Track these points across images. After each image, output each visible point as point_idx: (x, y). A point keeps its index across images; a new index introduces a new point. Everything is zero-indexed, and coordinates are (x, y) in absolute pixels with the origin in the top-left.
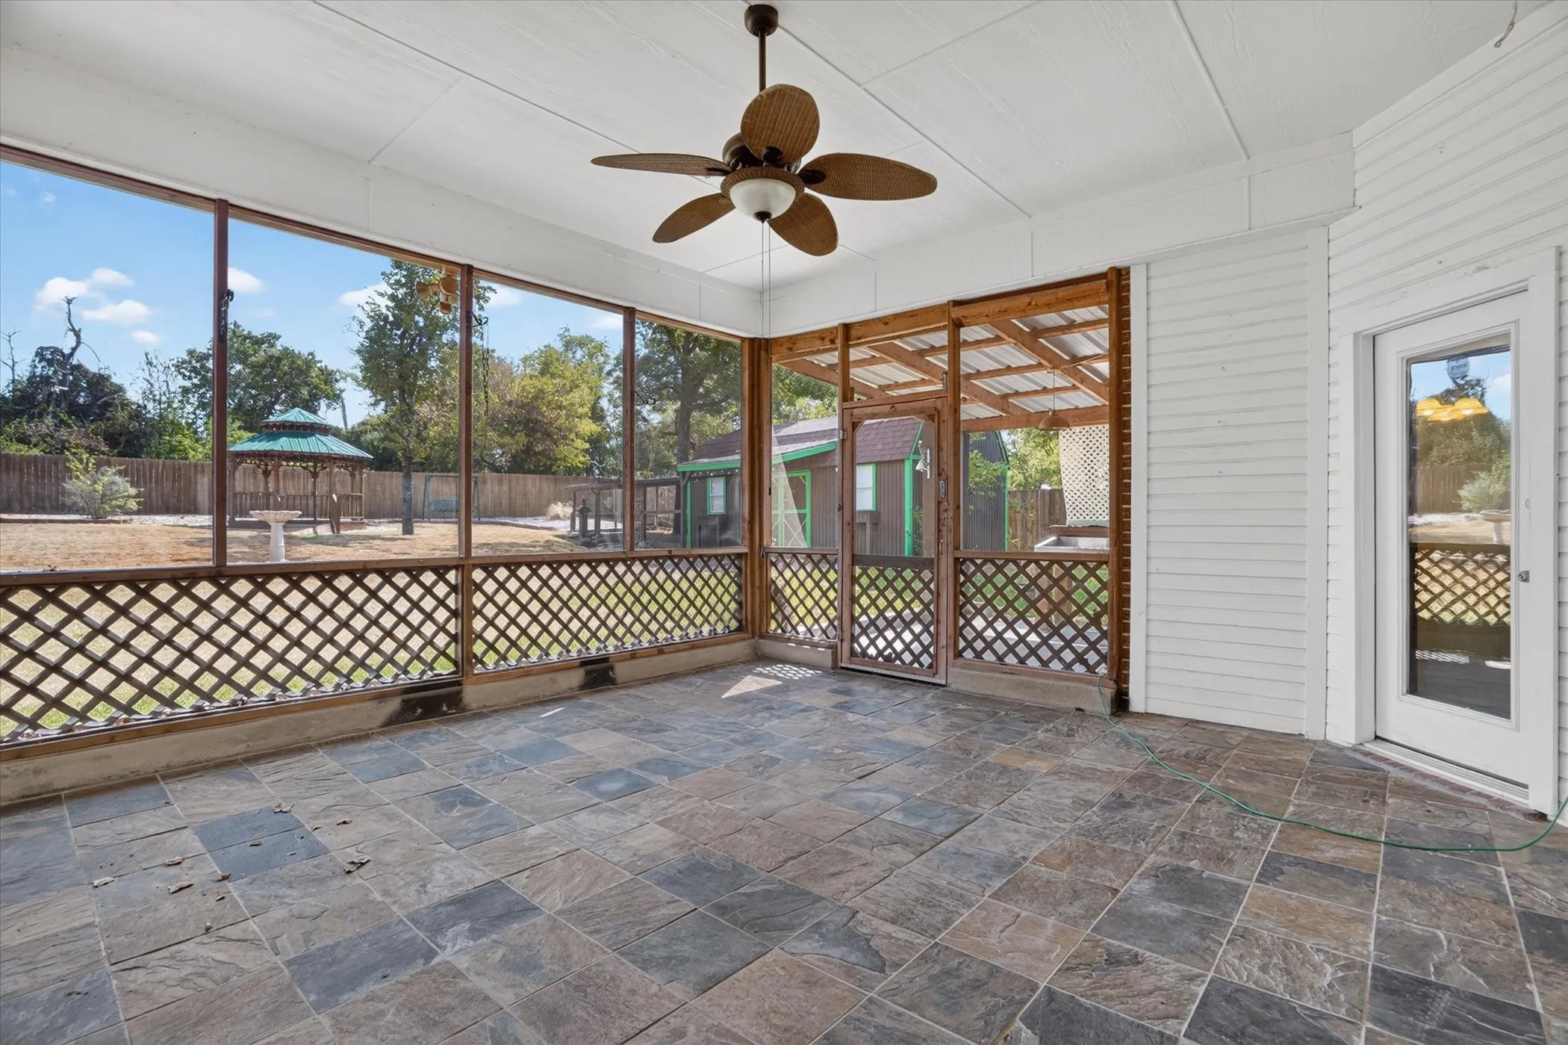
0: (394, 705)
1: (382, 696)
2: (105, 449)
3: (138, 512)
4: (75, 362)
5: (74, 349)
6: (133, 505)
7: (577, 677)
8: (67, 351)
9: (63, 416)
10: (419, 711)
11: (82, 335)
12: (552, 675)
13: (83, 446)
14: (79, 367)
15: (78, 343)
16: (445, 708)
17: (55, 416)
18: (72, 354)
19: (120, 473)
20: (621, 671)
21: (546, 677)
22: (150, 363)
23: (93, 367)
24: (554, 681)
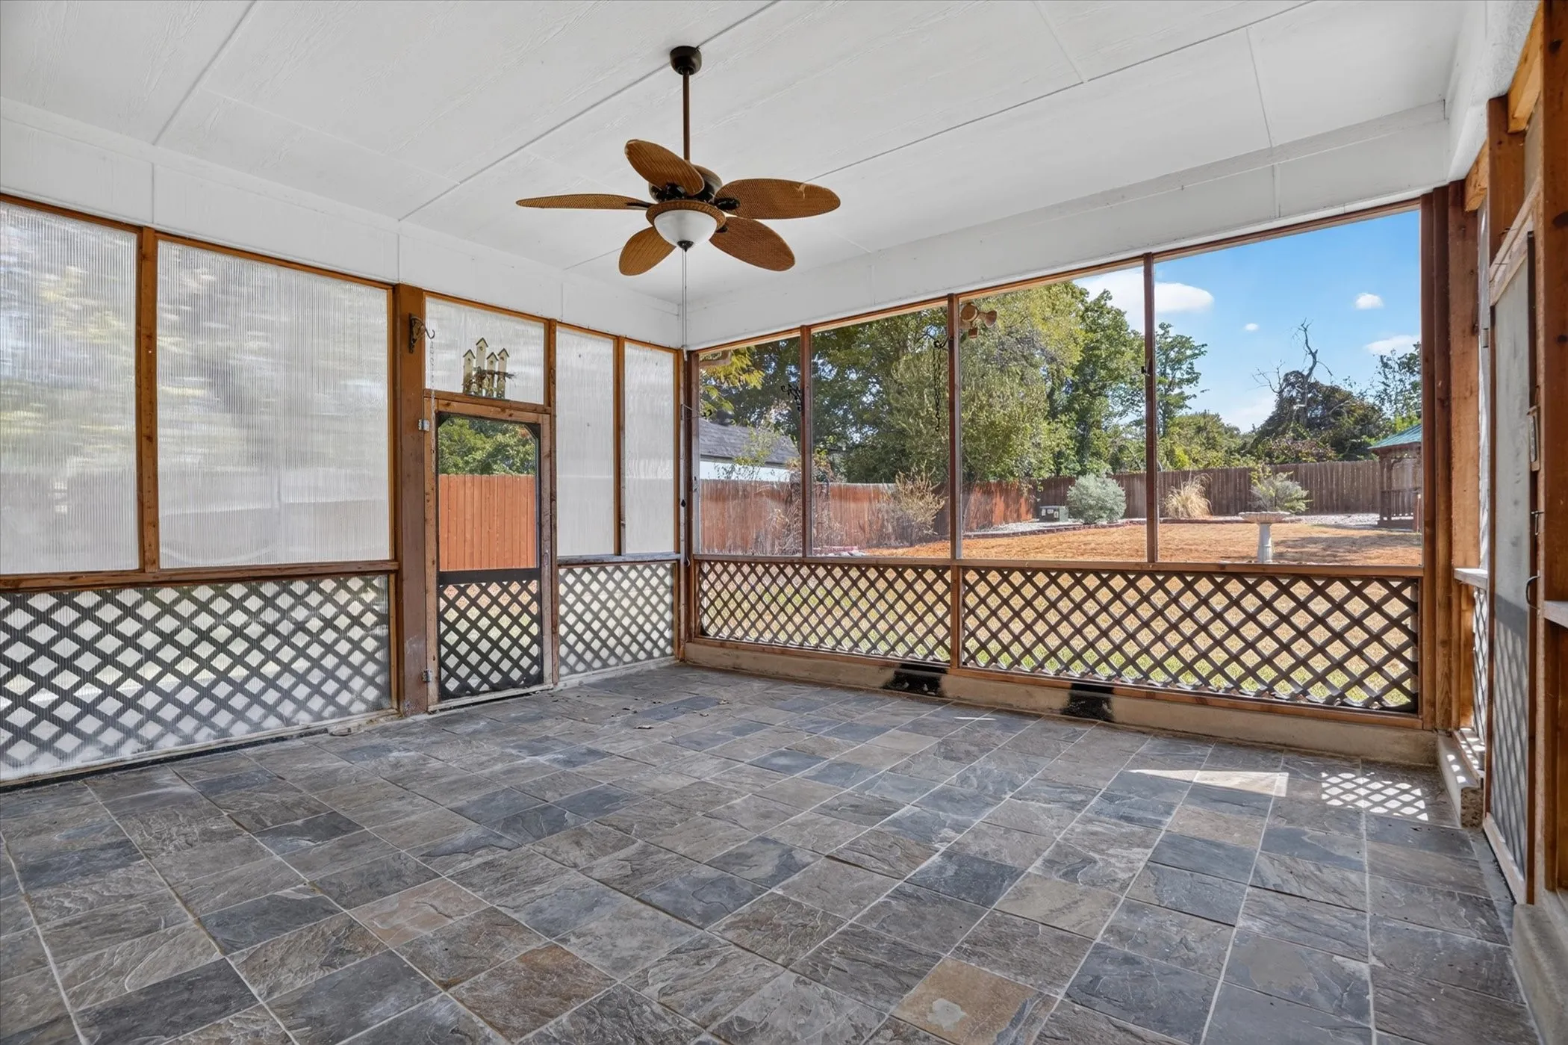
0: (889, 674)
1: (887, 665)
2: (1332, 454)
3: (1306, 513)
4: (1313, 381)
5: (1311, 369)
6: (1302, 506)
7: (1059, 699)
8: (1305, 373)
9: (1301, 430)
10: (907, 685)
11: (1317, 355)
12: (1030, 688)
13: (1312, 455)
14: (1317, 383)
15: (1315, 363)
16: (926, 688)
17: (1294, 430)
18: (1310, 374)
19: (1290, 478)
20: (1118, 706)
21: (1023, 689)
22: (1385, 365)
23: (1325, 381)
24: (1029, 694)
